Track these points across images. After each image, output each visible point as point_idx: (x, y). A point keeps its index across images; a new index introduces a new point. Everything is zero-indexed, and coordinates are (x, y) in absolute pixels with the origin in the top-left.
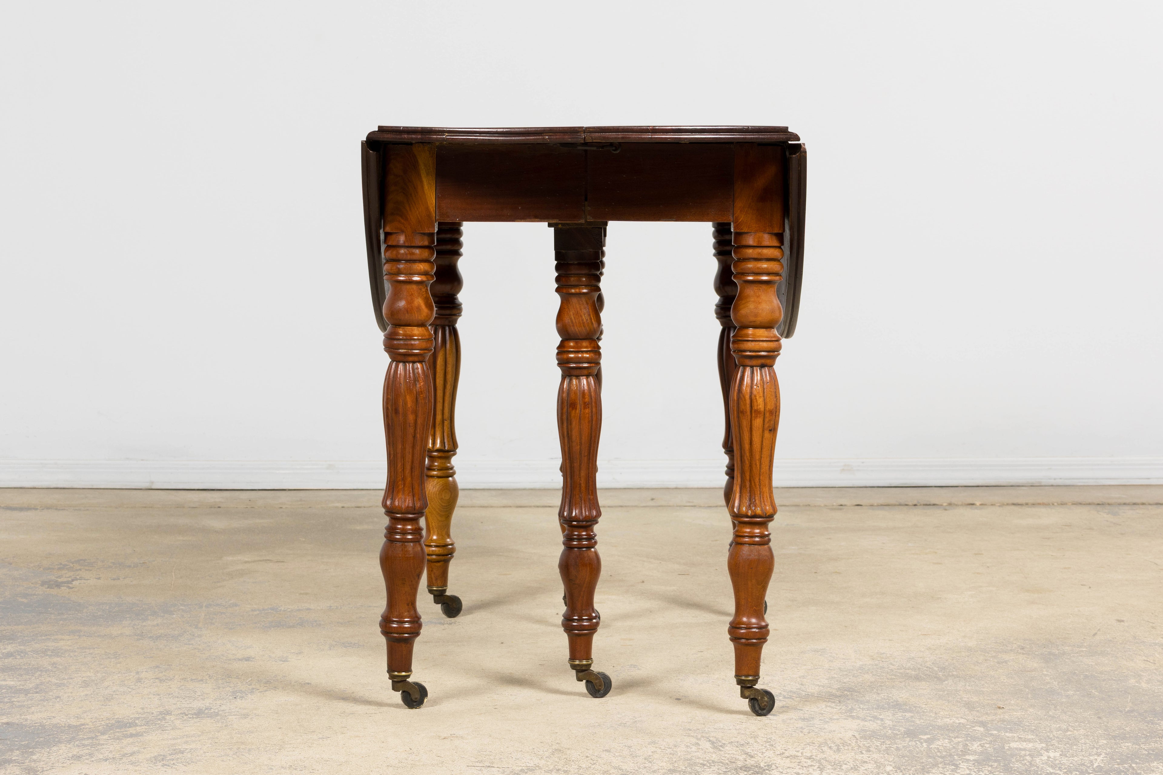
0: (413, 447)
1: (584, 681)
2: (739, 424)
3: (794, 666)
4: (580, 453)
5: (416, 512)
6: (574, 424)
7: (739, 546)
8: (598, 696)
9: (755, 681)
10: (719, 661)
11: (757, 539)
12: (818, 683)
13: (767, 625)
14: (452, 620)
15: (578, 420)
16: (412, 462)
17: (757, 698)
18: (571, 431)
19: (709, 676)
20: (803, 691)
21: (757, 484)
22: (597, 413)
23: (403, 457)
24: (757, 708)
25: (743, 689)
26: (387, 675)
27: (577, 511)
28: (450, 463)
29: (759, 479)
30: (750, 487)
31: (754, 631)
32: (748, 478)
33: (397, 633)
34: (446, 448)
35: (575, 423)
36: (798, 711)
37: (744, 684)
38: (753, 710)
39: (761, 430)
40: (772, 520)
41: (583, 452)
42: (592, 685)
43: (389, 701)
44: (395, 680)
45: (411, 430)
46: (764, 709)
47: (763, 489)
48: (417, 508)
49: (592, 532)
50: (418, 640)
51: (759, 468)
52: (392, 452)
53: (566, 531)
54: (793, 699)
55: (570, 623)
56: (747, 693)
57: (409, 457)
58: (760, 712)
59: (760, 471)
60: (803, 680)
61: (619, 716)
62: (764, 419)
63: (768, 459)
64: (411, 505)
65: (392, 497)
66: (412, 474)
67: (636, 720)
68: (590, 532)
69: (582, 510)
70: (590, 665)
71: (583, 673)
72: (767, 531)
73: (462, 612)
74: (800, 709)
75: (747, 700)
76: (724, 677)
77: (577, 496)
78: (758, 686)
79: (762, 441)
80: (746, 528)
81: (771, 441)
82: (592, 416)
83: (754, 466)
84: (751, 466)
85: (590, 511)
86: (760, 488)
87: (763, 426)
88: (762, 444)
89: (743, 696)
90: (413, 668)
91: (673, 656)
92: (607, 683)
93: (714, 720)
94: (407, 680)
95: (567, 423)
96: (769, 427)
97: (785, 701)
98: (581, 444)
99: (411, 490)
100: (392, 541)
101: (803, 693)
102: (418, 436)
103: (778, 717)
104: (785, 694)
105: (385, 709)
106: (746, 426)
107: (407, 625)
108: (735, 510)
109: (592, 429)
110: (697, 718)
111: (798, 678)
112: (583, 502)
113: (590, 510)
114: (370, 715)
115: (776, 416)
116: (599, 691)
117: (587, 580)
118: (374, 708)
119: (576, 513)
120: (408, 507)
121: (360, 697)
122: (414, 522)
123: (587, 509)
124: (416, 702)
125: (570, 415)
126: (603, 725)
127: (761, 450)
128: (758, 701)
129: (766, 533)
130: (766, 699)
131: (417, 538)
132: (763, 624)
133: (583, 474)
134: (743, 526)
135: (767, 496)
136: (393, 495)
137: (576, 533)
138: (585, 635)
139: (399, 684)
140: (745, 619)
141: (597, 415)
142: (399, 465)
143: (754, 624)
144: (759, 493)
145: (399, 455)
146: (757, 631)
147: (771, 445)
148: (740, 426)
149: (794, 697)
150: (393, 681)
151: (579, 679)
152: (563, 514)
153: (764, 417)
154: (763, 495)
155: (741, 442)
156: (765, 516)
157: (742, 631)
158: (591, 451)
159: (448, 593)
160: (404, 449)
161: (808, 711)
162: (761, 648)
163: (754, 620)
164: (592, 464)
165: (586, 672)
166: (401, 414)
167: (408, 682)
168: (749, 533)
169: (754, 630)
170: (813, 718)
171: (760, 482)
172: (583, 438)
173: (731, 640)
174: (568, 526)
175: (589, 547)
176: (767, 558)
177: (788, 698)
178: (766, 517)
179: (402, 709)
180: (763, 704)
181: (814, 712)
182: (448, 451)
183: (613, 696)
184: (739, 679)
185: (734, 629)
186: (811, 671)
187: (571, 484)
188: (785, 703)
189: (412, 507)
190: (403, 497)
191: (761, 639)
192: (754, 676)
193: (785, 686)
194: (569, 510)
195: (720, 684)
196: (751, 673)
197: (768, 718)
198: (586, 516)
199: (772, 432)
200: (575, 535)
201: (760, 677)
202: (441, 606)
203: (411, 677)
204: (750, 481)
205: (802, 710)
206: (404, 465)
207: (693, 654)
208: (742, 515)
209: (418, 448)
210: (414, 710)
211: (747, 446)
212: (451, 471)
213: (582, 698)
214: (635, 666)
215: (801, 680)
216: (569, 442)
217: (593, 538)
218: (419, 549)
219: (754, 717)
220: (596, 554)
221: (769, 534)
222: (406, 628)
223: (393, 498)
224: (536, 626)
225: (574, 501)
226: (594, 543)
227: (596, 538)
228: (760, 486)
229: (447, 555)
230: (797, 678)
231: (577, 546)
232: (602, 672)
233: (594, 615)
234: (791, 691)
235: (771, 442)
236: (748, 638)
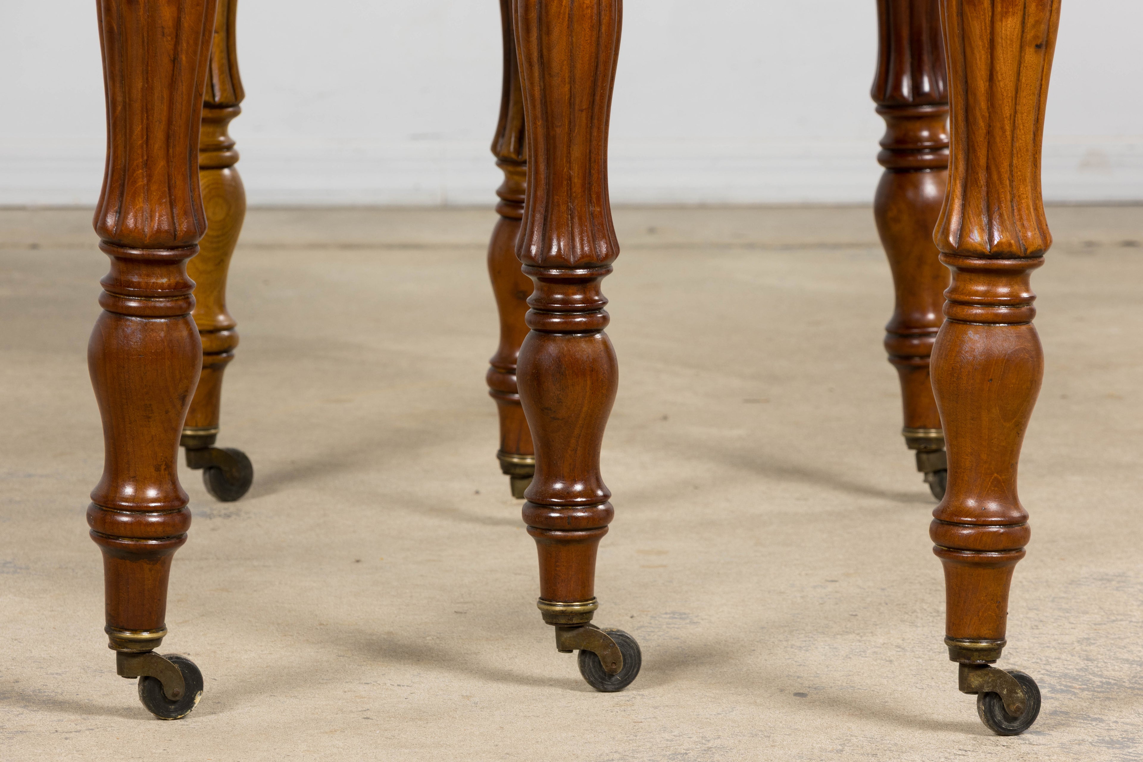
0: (172, 84)
1: (576, 652)
2: (963, 29)
3: (1062, 614)
4: (571, 104)
5: (177, 243)
6: (556, 32)
7: (960, 326)
8: (610, 687)
9: (995, 652)
10: (880, 604)
11: (1003, 310)
12: (1126, 656)
13: (1025, 518)
14: (230, 506)
15: (566, 23)
16: (170, 122)
17: (998, 691)
18: (549, 50)
19: (864, 638)
20: (1094, 674)
21: (1006, 176)
22: (611, 5)
23: (147, 109)
24: (999, 716)
25: (966, 670)
26: (106, 639)
27: (562, 244)
28: (224, 133)
29: (1011, 165)
30: (989, 183)
31: (995, 532)
32: (983, 161)
33: (131, 538)
34: (217, 99)
35: (558, 30)
36: (1094, 723)
37: (969, 659)
38: (988, 721)
39: (1016, 45)
40: (1040, 264)
41: (577, 101)
42: (594, 662)
43: (107, 702)
44: (125, 650)
45: (166, 44)
46: (1015, 719)
47: (1018, 190)
48: (180, 234)
49: (598, 293)
50: (179, 553)
51: (1009, 138)
52: (119, 99)
53: (534, 292)
54: (1075, 694)
55: (544, 512)
56: (975, 680)
57: (160, 110)
58: (1005, 725)
59: (1012, 146)
60: (1088, 648)
61: (666, 736)
62: (1024, 18)
63: (1032, 117)
64: (165, 226)
65: (120, 208)
66: (168, 151)
67: (710, 745)
68: (593, 293)
69: (573, 240)
70: (589, 614)
71: (574, 633)
72: (1027, 290)
73: (252, 490)
74: (1095, 719)
75: (975, 697)
76: (900, 641)
77: (563, 208)
78: (999, 665)
79: (1019, 73)
80: (978, 283)
81: (1040, 70)
82: (599, 14)
83: (998, 132)
84: (990, 133)
85: (594, 244)
86: (1011, 186)
87: (1022, 36)
88: (1018, 79)
89: (965, 687)
90: (169, 620)
91: (769, 592)
92: (631, 656)
93: (896, 744)
94: (155, 650)
95: (540, 30)
96: (1036, 37)
97: (1057, 699)
98: (572, 80)
99: (167, 190)
100: (120, 314)
101: (1096, 679)
102: (184, 58)
103: (1049, 737)
104: (1053, 681)
105: (100, 720)
106: (981, 37)
107: (154, 518)
108: (951, 239)
109: (598, 44)
110: (854, 740)
111: (1076, 644)
112: (576, 220)
113: (594, 241)
114: (64, 735)
115: (1051, 11)
116: (611, 675)
117: (585, 409)
118: (73, 717)
119: (559, 249)
120: (159, 231)
121: (34, 691)
122: (171, 268)
123: (585, 239)
124: (174, 702)
125: (547, 12)
126: (633, 757)
127: (1017, 93)
128: (1000, 699)
129: (1025, 295)
130: (1020, 694)
131: (181, 308)
132: (1015, 514)
133: (577, 152)
134: (971, 280)
135: (1028, 206)
136: (121, 202)
137: (559, 296)
138: (580, 540)
139: (135, 661)
140: (971, 503)
141: (610, 11)
142: (138, 129)
143: (994, 514)
144: (1009, 197)
145: (137, 106)
146: (1002, 531)
147: (1038, 83)
148: (964, 36)
149: (1075, 688)
150: (119, 654)
151: (564, 648)
152: (529, 250)
153: (1024, 14)
154: (1019, 203)
155: (966, 77)
156: (1022, 255)
157: (966, 532)
158: (597, 98)
159: (221, 443)
160: (148, 90)
161: (1116, 722)
162: (1010, 572)
163: (993, 506)
164: (599, 128)
165: (581, 630)
166: (142, 5)
167: (157, 656)
168: (984, 294)
169: (994, 529)
170: (1133, 740)
171: (1011, 171)
172: (579, 66)
173: (938, 552)
174: (539, 279)
175: (590, 331)
176: (1027, 356)
177: (1062, 691)
178: (1026, 257)
179: (141, 721)
180: (1013, 708)
181: (1132, 725)
182: (221, 106)
183: (643, 687)
184: (956, 646)
185: (946, 527)
186: (1104, 627)
187: (548, 177)
188: (1057, 704)
189: (167, 232)
190: (147, 207)
191: (1010, 550)
192: (993, 639)
193: (1048, 663)
194: (543, 240)
195: (892, 658)
196: (985, 631)
197: (1024, 739)
198: (583, 255)
199: (1043, 49)
200: (557, 301)
201: (1005, 642)
202: (205, 473)
203: (165, 641)
204: (988, 168)
205: (1101, 721)
206: (148, 130)
207: (815, 587)
208: (968, 251)
209: (183, 87)
210: (170, 722)
211: (981, 85)
212: (228, 154)
213: (569, 693)
214: (682, 616)
215: (1084, 648)
216: (543, 77)
217: (599, 309)
218: (185, 333)
219: (992, 738)
220: (606, 345)
221: (1032, 298)
222: (153, 524)
223: (123, 210)
224: (432, 522)
225: (554, 218)
226: (601, 320)
227: (606, 308)
228: (1011, 181)
229: (218, 353)
230: (1073, 643)
231: (560, 328)
232: (618, 631)
233: (600, 493)
234: (1066, 676)
235: (1040, 76)
236: (979, 547)
